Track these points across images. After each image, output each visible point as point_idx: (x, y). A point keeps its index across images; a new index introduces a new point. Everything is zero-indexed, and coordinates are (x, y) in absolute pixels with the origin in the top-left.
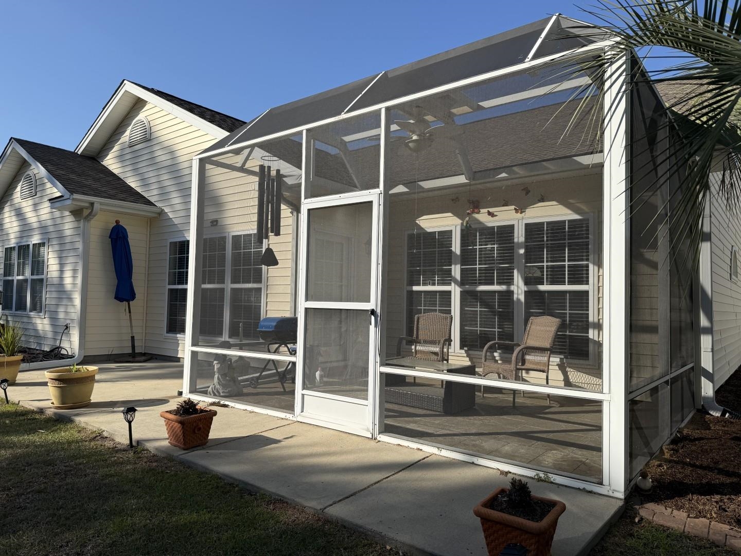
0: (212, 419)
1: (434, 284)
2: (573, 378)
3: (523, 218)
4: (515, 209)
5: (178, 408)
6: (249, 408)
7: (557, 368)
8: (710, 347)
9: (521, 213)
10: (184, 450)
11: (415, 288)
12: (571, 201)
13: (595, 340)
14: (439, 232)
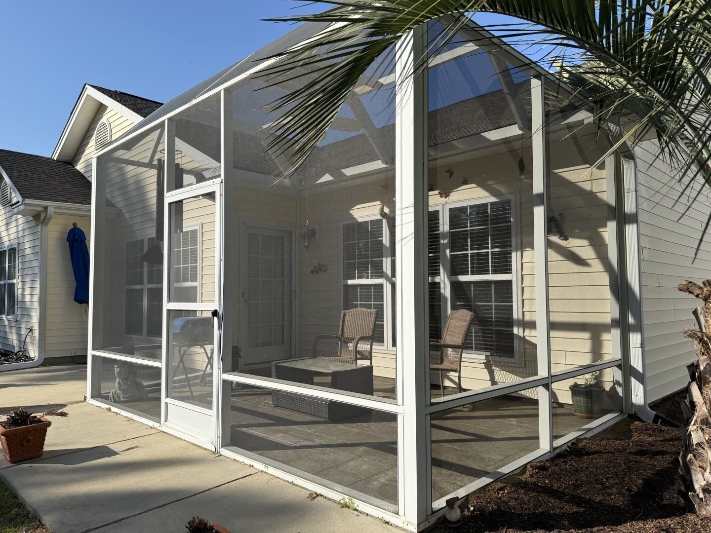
0: (46, 431)
1: (368, 277)
2: (499, 378)
3: (446, 203)
4: (440, 193)
5: (8, 419)
6: (130, 415)
7: (483, 366)
8: (640, 342)
9: (446, 197)
10: (12, 463)
11: (350, 282)
12: (489, 183)
13: (520, 336)
14: (371, 221)
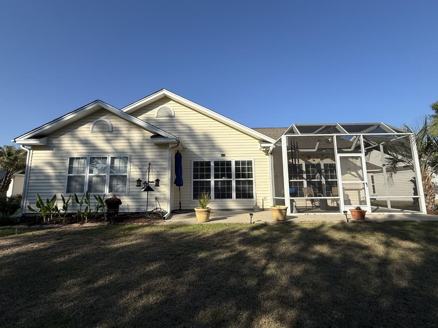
4: (320, 159)
9: (322, 161)
14: (298, 164)
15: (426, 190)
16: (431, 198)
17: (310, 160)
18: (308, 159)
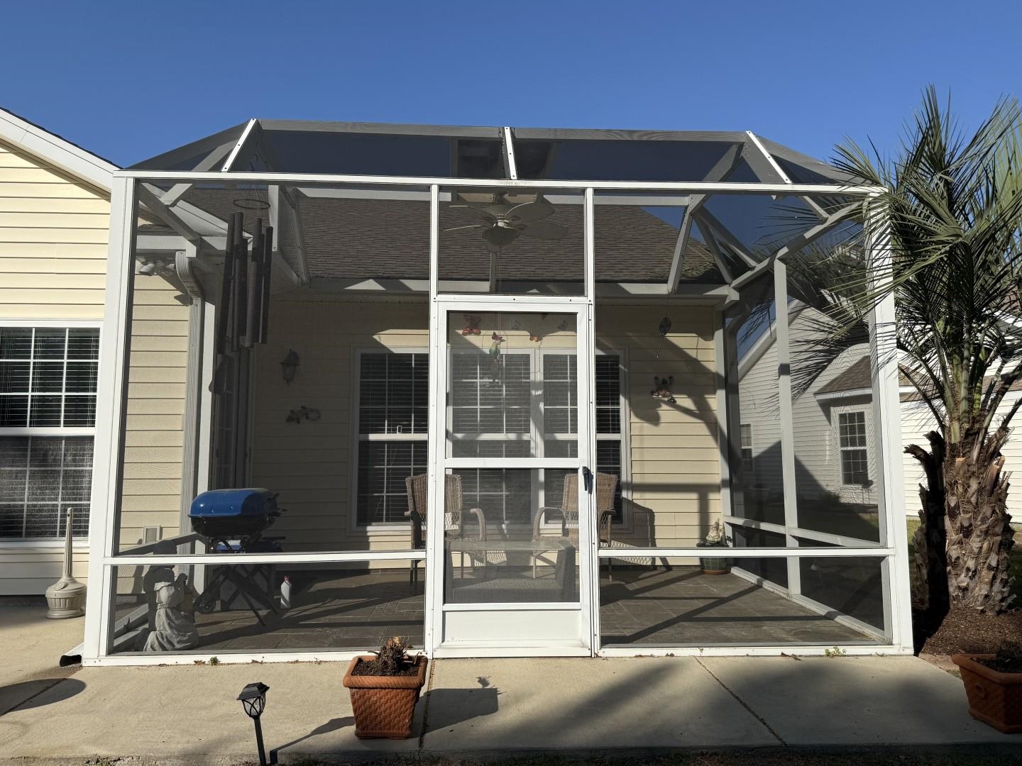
1: (407, 431)
3: (539, 348)
4: (530, 335)
9: (538, 341)
11: (373, 437)
13: (628, 500)
14: (417, 355)
15: (969, 502)
16: (985, 546)
17: (478, 334)
18: (470, 333)
